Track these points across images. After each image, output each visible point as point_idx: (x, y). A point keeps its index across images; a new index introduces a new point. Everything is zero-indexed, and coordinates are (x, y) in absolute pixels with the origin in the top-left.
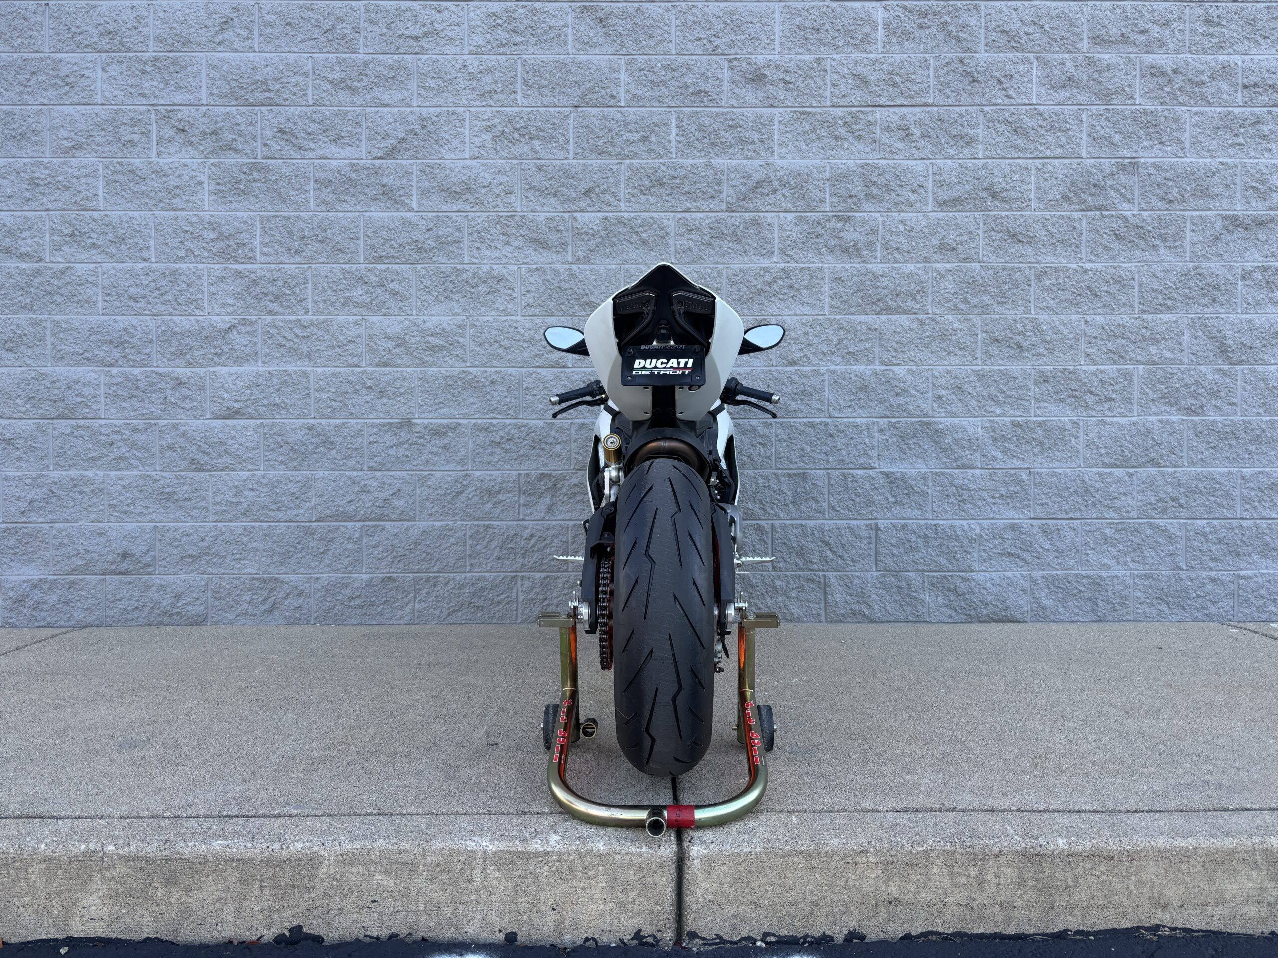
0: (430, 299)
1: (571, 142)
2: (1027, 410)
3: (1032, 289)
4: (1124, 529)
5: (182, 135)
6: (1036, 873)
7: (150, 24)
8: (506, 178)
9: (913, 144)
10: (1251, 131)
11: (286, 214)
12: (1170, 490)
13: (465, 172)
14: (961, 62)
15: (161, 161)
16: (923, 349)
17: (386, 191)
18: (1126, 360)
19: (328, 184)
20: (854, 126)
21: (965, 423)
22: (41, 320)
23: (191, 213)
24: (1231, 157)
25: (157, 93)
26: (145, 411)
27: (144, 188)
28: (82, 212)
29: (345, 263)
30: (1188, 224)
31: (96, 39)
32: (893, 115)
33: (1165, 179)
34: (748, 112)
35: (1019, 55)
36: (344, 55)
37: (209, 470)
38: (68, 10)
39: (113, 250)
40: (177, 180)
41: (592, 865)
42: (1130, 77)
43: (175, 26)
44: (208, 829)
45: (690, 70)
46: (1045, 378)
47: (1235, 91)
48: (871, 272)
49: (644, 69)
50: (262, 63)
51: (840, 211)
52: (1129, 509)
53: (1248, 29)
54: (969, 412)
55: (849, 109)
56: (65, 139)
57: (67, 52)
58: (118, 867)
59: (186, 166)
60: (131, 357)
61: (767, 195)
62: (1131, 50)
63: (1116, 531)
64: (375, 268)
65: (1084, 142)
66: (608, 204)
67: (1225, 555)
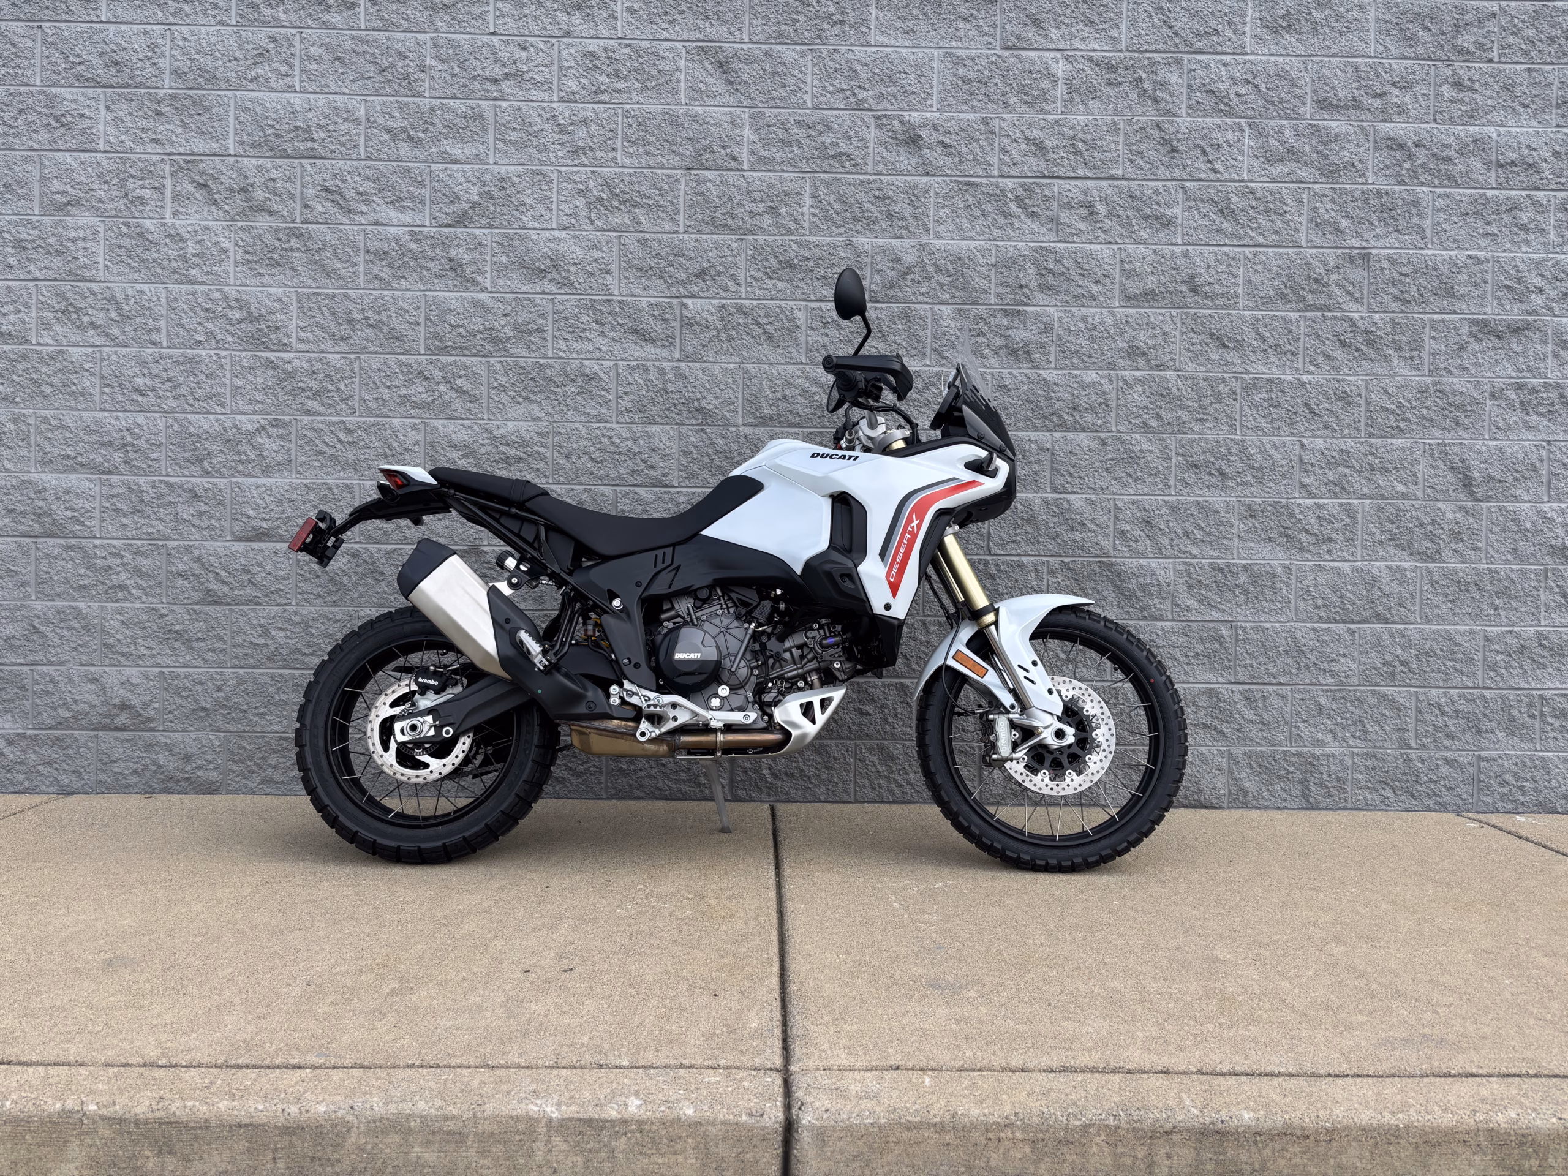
0: (505, 399)
1: (682, 212)
2: (1229, 550)
3: (1238, 405)
4: (1343, 698)
5: (204, 192)
6: (1215, 1154)
7: (167, 54)
8: (601, 254)
9: (1098, 225)
10: (1506, 218)
11: (330, 291)
12: (1399, 652)
13: (551, 245)
14: (1158, 127)
15: (178, 222)
16: (1105, 474)
17: (455, 266)
18: (1349, 493)
19: (383, 256)
20: (1027, 201)
21: (1154, 565)
22: (24, 415)
23: (212, 287)
24: (1481, 249)
25: (174, 139)
26: (151, 530)
27: (156, 255)
28: (78, 284)
29: (402, 354)
30: (1427, 330)
31: (99, 71)
32: (1073, 189)
33: (1401, 274)
34: (898, 180)
35: (1229, 121)
36: (405, 99)
37: (229, 604)
38: (66, 34)
39: (115, 331)
40: (197, 246)
41: (680, 1138)
42: (1361, 150)
43: (197, 57)
44: (212, 1083)
45: (830, 128)
46: (1251, 512)
47: (1489, 170)
48: (1044, 380)
49: (774, 125)
50: (306, 106)
51: (1008, 304)
52: (1349, 673)
53: (1505, 95)
54: (1160, 552)
55: (1021, 180)
56: (59, 193)
57: (62, 86)
58: (101, 1131)
59: (206, 229)
60: (134, 463)
61: (919, 282)
62: (1364, 117)
63: (1334, 699)
64: (439, 361)
65: (1304, 227)
66: (726, 289)
67: (1464, 731)
